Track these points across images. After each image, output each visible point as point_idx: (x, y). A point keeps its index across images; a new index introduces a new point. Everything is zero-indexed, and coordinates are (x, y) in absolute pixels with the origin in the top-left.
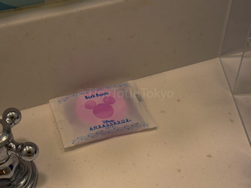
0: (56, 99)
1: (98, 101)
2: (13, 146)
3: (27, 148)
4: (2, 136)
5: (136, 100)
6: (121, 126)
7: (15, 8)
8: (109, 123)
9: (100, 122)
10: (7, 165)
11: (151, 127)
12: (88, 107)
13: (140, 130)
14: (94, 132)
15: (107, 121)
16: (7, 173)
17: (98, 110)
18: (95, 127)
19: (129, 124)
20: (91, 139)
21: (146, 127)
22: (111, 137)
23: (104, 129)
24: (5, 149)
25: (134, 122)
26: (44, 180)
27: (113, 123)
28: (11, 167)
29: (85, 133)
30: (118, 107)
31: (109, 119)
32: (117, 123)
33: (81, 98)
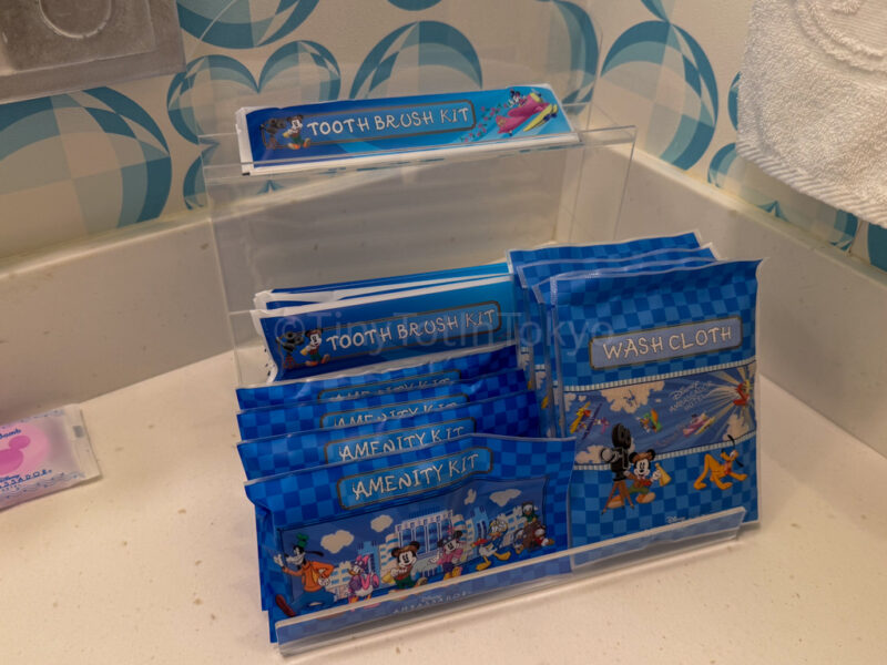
5: (71, 436)
6: (33, 482)
8: (9, 482)
11: (88, 477)
13: (70, 484)
15: (7, 478)
19: (47, 477)
21: (79, 479)
22: (18, 503)
25: (56, 472)
27: (16, 480)
30: (34, 452)
31: (11, 475)
32: (24, 478)
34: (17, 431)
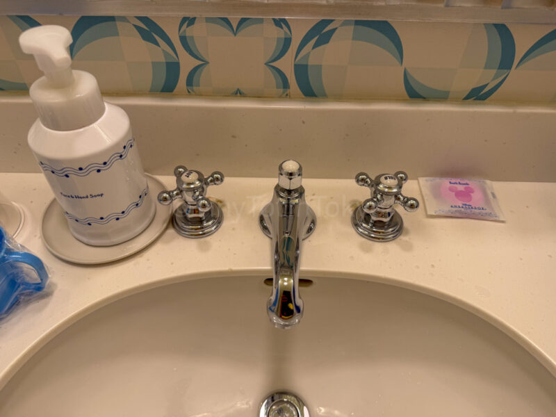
0: (424, 178)
1: (461, 188)
2: (402, 198)
3: (412, 202)
4: (395, 188)
5: (491, 196)
6: (477, 211)
7: (424, 98)
8: (467, 207)
9: (460, 203)
10: (388, 211)
12: (451, 189)
13: (492, 219)
14: (454, 209)
15: (466, 205)
16: (385, 217)
17: (459, 194)
18: (456, 206)
19: (484, 211)
20: (450, 214)
21: (497, 219)
23: (463, 210)
24: (393, 199)
25: (488, 211)
26: (407, 233)
27: (470, 207)
28: (389, 214)
29: (446, 208)
30: (477, 197)
31: (467, 204)
32: (474, 208)
33: (446, 183)
34: (467, 184)
